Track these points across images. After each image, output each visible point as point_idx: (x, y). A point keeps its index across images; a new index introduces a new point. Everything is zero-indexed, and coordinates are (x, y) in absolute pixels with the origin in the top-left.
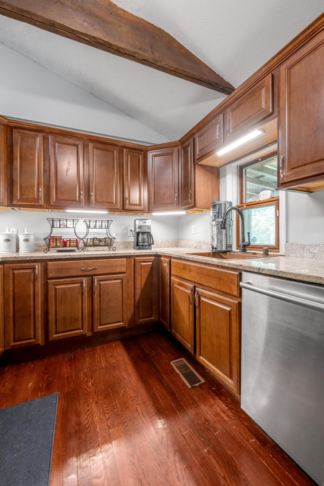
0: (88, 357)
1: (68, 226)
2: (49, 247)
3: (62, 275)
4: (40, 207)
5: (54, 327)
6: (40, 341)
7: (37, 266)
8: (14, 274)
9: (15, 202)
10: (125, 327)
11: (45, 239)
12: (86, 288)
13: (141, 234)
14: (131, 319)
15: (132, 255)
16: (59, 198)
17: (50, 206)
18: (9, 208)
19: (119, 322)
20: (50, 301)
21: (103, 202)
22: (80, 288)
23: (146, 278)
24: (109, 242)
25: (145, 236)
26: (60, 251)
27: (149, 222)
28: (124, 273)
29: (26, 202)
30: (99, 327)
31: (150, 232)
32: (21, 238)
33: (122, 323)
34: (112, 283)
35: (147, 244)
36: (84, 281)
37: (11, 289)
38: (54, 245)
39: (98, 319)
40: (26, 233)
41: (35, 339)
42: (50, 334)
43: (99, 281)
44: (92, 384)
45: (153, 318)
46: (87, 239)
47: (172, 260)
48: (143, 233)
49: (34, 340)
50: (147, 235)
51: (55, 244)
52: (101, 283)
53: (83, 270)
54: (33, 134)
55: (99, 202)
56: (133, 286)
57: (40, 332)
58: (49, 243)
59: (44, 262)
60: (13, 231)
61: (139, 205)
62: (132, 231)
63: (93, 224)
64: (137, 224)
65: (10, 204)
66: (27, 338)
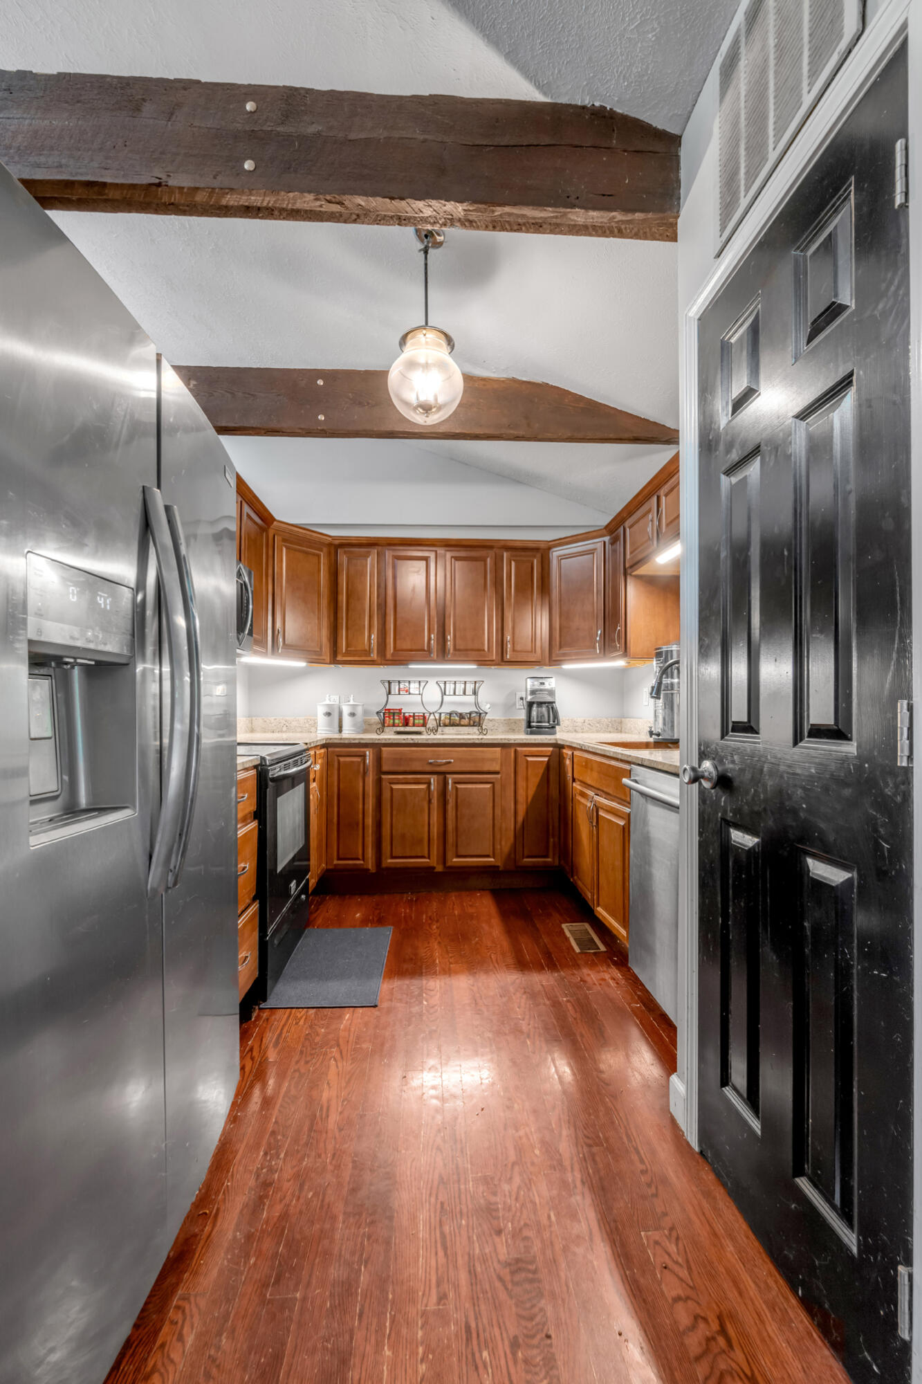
0: (435, 901)
1: (411, 692)
2: (383, 725)
3: (401, 769)
4: (372, 663)
5: (389, 848)
6: (370, 865)
7: (368, 753)
8: (339, 762)
9: (339, 658)
10: (498, 867)
11: (377, 713)
12: (435, 793)
13: (535, 705)
14: (509, 855)
15: (512, 742)
16: (398, 646)
17: (385, 660)
18: (333, 666)
19: (488, 856)
20: (383, 806)
21: (467, 650)
22: (426, 791)
23: (537, 784)
24: (477, 720)
25: (544, 709)
26: (399, 733)
27: (550, 684)
28: (497, 773)
29: (354, 656)
30: (455, 860)
31: (554, 702)
32: (346, 710)
33: (492, 860)
34: (476, 788)
35: (547, 724)
36: (432, 781)
37: (336, 784)
38: (390, 723)
39: (453, 846)
40: (352, 703)
41: (363, 860)
42: (383, 859)
43: (455, 783)
44: (437, 928)
45: (549, 860)
46: (440, 714)
47: (575, 752)
48: (540, 704)
49: (362, 862)
50: (547, 707)
51: (392, 721)
52: (459, 786)
53: (431, 763)
54: (364, 551)
55: (459, 650)
56: (513, 798)
57: (370, 852)
58: (384, 720)
59: (377, 747)
61: (532, 652)
62: (522, 699)
63: (450, 688)
64: (529, 687)
65: (334, 660)
66: (354, 857)
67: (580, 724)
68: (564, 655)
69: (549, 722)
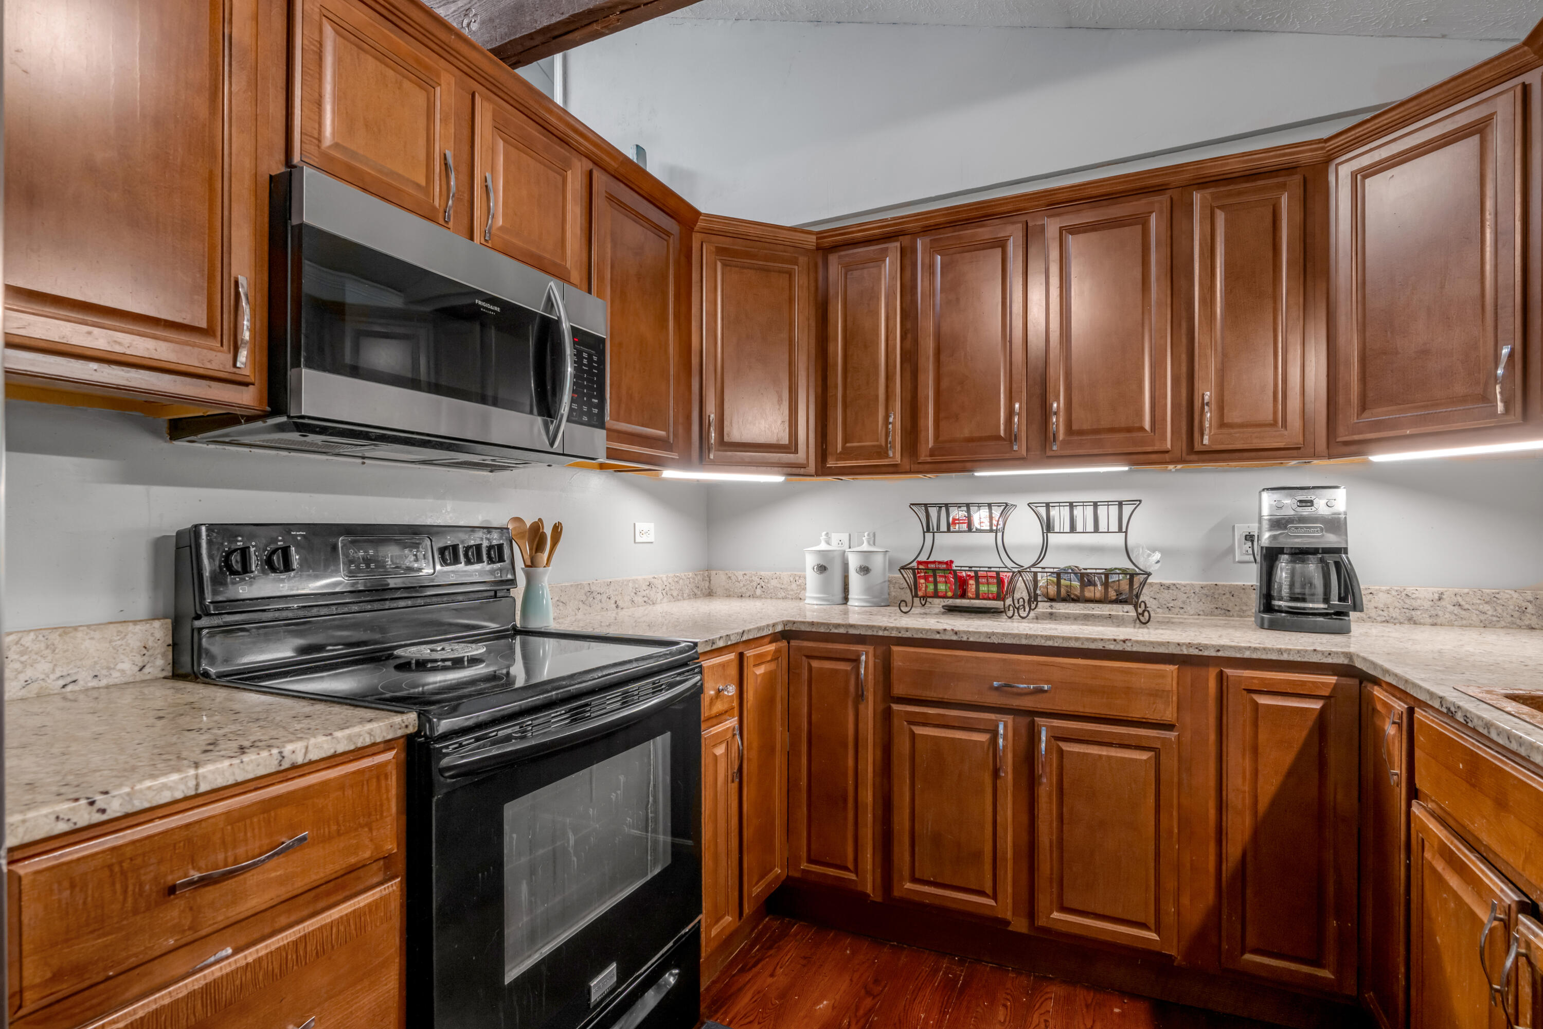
0: (1005, 1006)
1: (974, 526)
2: (915, 597)
4: (894, 470)
5: (907, 857)
6: (870, 886)
7: (864, 655)
8: (810, 668)
9: (831, 463)
10: (1169, 957)
11: (905, 568)
12: (1010, 756)
13: (1285, 558)
15: (1206, 653)
16: (945, 434)
17: (919, 463)
19: (1143, 926)
20: (895, 769)
21: (1099, 431)
22: (988, 748)
24: (1125, 586)
25: (1314, 567)
27: (1335, 503)
28: (1170, 727)
29: (859, 458)
30: (1056, 915)
31: (1346, 550)
32: (854, 562)
33: (1154, 936)
34: (1109, 758)
35: (1322, 606)
36: (1002, 728)
37: (805, 710)
38: (928, 590)
39: (1051, 882)
40: (867, 549)
41: (856, 872)
42: (896, 879)
43: (1058, 737)
45: (1325, 974)
46: (1039, 573)
47: (1419, 714)
48: (1300, 554)
49: (853, 877)
50: (1322, 561)
51: (931, 587)
52: (1067, 747)
53: (997, 689)
54: (874, 251)
55: (1081, 433)
56: (1212, 793)
57: (870, 860)
58: (916, 583)
59: (882, 644)
60: (837, 541)
61: (1274, 424)
62: (1250, 538)
63: (1060, 516)
64: (1266, 512)
65: (823, 470)
66: (838, 862)
67: (1427, 604)
68: (1377, 426)
69: (1326, 600)
